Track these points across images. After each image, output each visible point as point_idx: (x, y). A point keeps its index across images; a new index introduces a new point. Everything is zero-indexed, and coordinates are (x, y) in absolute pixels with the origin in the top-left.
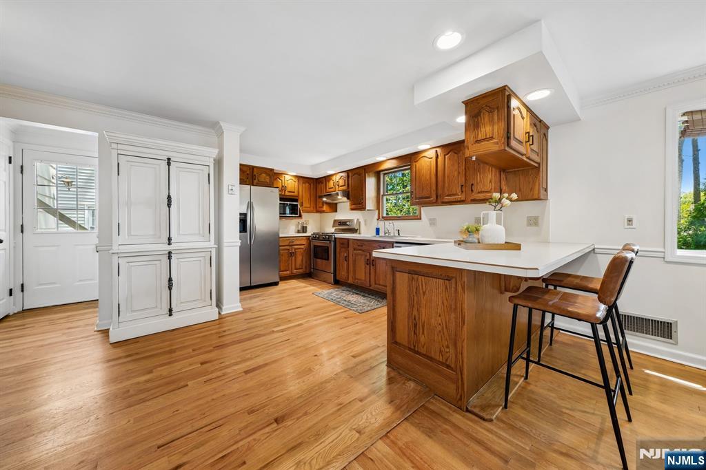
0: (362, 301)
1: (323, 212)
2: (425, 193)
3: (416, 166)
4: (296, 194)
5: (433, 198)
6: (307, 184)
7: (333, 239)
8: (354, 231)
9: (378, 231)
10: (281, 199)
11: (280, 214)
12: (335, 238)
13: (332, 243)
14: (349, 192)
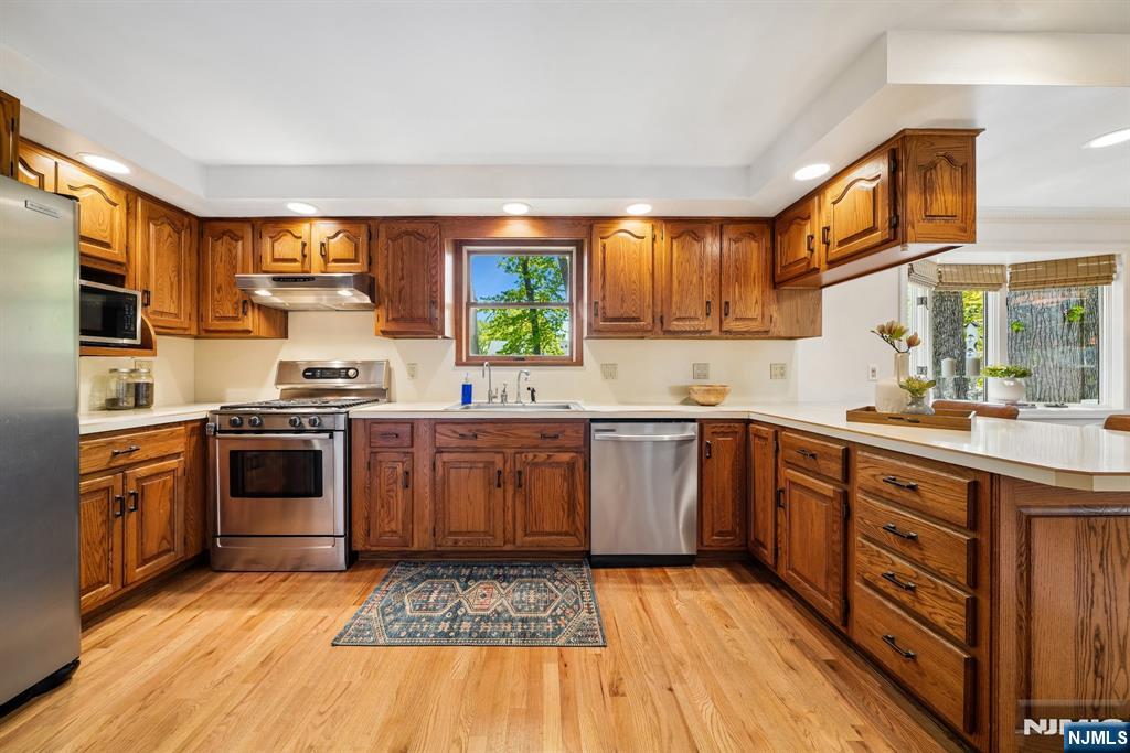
0: (532, 597)
1: (245, 333)
2: (628, 310)
3: (604, 247)
4: (116, 253)
5: (647, 322)
6: (167, 229)
7: (342, 425)
8: (380, 394)
9: (467, 392)
10: (85, 273)
11: (84, 332)
12: (349, 421)
13: (339, 437)
14: (373, 280)
